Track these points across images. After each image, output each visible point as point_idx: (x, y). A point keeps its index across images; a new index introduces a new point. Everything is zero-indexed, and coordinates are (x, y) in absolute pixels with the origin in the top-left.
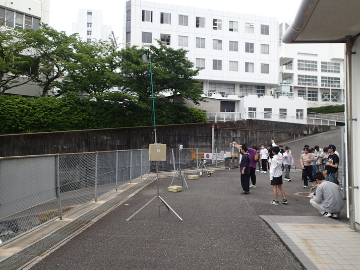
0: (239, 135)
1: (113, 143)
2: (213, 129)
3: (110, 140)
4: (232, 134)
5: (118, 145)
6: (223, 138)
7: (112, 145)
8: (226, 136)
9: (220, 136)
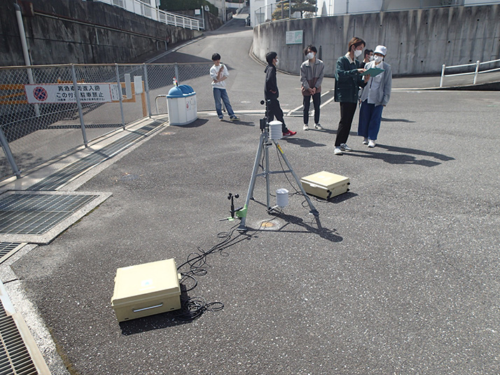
0: (78, 38)
2: (19, 13)
4: (64, 33)
6: (48, 42)
8: (52, 36)
9: (38, 35)
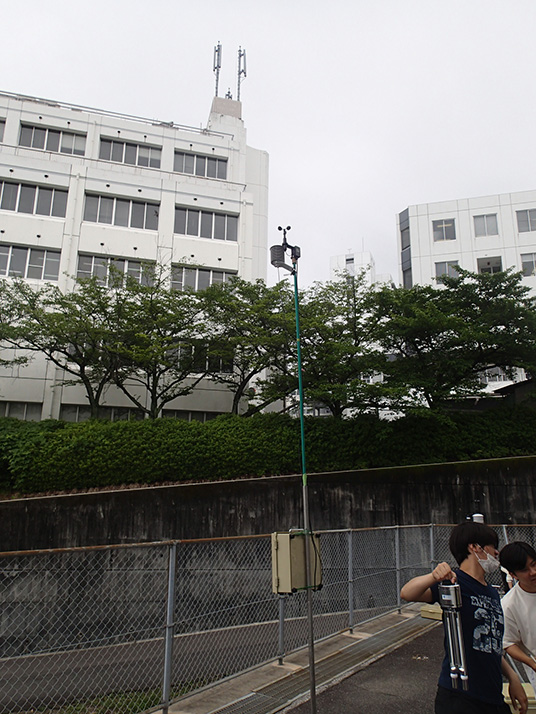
1: (358, 507)
3: (351, 500)
5: (370, 512)
7: (357, 511)
